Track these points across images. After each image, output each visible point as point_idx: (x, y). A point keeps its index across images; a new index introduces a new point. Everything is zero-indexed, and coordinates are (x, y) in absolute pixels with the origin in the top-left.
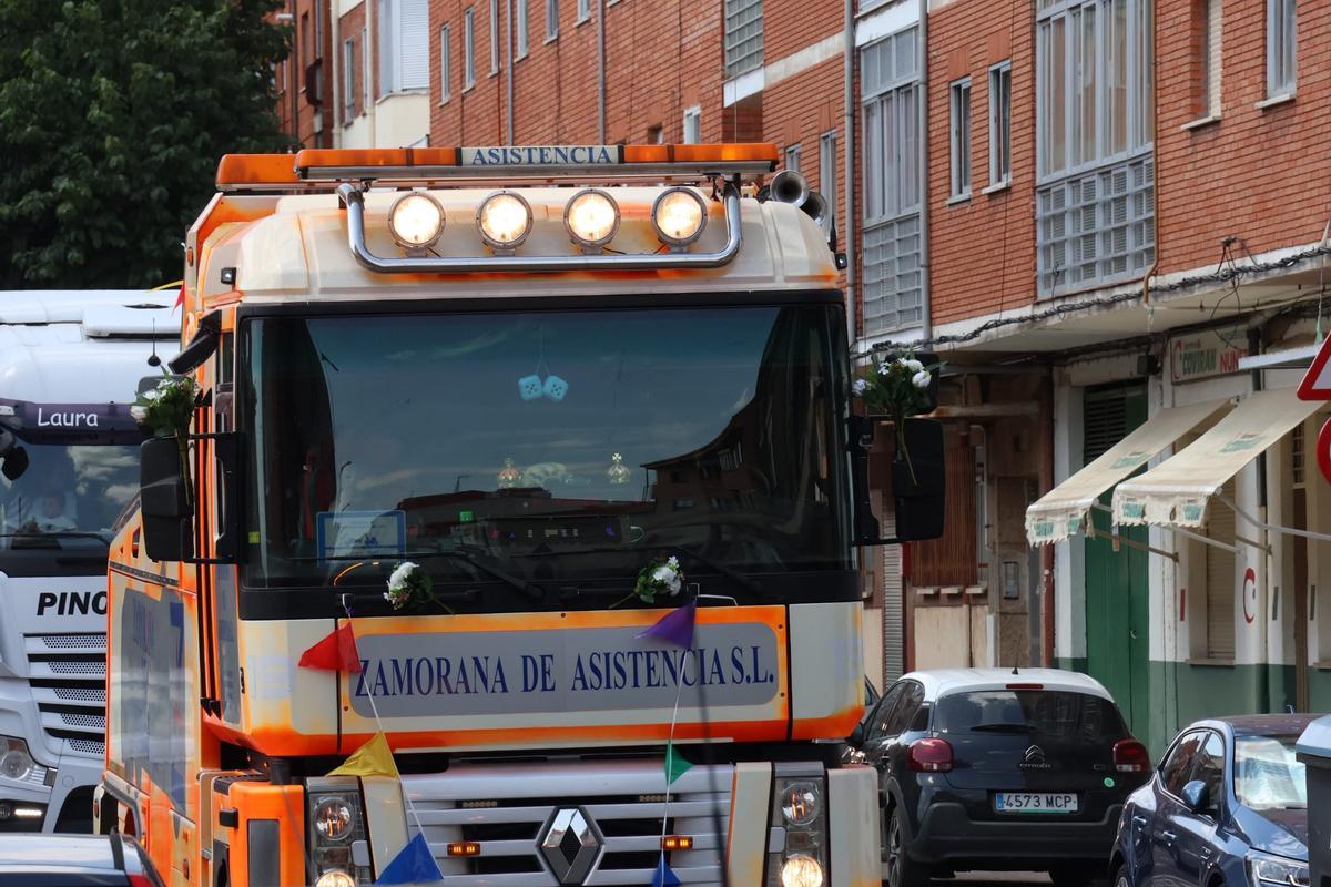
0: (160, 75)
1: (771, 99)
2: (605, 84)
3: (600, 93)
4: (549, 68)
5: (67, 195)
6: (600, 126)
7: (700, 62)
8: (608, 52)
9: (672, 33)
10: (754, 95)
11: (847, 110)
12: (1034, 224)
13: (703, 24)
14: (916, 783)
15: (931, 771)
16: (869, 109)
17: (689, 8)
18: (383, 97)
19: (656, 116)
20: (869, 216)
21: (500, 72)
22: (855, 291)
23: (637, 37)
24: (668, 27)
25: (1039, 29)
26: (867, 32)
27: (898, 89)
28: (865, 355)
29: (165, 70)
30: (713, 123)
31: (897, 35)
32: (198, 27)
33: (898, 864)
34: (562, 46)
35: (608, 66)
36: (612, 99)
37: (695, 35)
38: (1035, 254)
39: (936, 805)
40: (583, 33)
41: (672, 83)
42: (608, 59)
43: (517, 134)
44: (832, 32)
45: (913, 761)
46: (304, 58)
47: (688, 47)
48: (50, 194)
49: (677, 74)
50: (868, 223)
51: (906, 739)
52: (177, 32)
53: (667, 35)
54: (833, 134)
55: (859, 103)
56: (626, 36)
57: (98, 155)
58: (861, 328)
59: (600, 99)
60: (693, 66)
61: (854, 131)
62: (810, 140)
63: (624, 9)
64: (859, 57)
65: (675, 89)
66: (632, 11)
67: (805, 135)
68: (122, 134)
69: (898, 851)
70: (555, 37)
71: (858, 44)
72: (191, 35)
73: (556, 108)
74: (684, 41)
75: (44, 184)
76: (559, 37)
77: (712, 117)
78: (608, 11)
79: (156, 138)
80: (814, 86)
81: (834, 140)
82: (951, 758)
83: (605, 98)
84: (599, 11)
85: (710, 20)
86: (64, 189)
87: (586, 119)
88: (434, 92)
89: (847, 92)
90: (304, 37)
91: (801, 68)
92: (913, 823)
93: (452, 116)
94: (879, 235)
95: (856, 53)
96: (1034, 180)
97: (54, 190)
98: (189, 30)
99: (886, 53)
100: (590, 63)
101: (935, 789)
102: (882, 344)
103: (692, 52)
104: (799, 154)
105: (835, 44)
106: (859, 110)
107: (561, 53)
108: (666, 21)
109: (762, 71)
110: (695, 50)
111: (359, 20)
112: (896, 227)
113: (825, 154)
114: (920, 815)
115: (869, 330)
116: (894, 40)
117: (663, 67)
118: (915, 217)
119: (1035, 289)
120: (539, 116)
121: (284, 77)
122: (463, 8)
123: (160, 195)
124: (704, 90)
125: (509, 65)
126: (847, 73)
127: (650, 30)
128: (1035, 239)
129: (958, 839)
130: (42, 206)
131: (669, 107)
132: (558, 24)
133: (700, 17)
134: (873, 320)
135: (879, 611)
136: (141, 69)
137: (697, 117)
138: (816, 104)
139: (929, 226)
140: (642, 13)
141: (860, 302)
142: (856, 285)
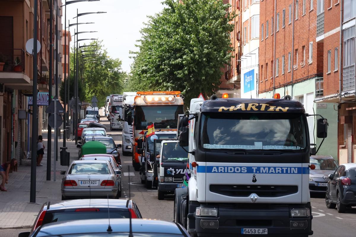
0: (206, 34)
1: (325, 41)
2: (294, 37)
3: (293, 39)
4: (283, 33)
5: (185, 59)
6: (293, 46)
7: (313, 32)
8: (295, 30)
9: (307, 26)
10: (322, 40)
11: (340, 43)
13: (314, 24)
14: (343, 187)
15: (346, 185)
16: (345, 43)
17: (311, 21)
18: (252, 39)
19: (304, 44)
20: (344, 66)
21: (273, 34)
22: (341, 82)
23: (301, 27)
24: (307, 25)
26: (345, 27)
27: (351, 39)
28: (343, 95)
29: (207, 33)
30: (315, 45)
31: (351, 27)
32: (214, 23)
33: (339, 204)
34: (285, 29)
35: (295, 33)
36: (295, 40)
37: (312, 26)
39: (347, 192)
40: (290, 26)
41: (307, 37)
42: (295, 32)
43: (276, 47)
44: (338, 27)
45: (342, 183)
46: (237, 31)
47: (311, 29)
49: (308, 35)
50: (344, 67)
51: (341, 178)
52: (210, 25)
53: (306, 27)
54: (337, 48)
55: (343, 42)
56: (298, 27)
57: (192, 51)
58: (342, 89)
59: (293, 40)
60: (312, 33)
61: (342, 47)
62: (333, 49)
63: (298, 21)
64: (343, 32)
65: (308, 38)
66: (300, 22)
67: (332, 48)
68: (197, 47)
69: (339, 202)
70: (284, 27)
71: (343, 29)
72: (213, 25)
73: (284, 42)
74: (310, 28)
75: (181, 57)
76: (285, 27)
77: (315, 44)
78: (295, 22)
79: (205, 48)
80: (334, 38)
81: (338, 49)
82: (351, 182)
83: (294, 40)
84: (293, 22)
85: (315, 23)
87: (290, 44)
88: (260, 39)
90: (237, 26)
91: (332, 34)
92: (342, 196)
93: (264, 43)
94: (346, 70)
95: (343, 31)
98: (213, 24)
99: (349, 31)
100: (291, 32)
101: (347, 189)
102: (346, 93)
103: (311, 30)
104: (331, 52)
105: (338, 29)
106: (343, 43)
107: (285, 30)
108: (306, 24)
109: (324, 35)
110: (312, 30)
111: (247, 23)
112: (350, 68)
113: (336, 52)
114: (344, 194)
115: (344, 90)
116: (350, 28)
117: (305, 33)
118: (353, 66)
120: (281, 44)
121: (232, 35)
122: (266, 20)
123: (205, 60)
124: (314, 38)
125: (275, 33)
126: (340, 35)
127: (303, 26)
129: (352, 199)
130: (180, 61)
131: (306, 42)
132: (285, 24)
133: (313, 23)
134: (345, 88)
135: (347, 149)
136: (202, 32)
137: (312, 44)
138: (334, 42)
140: (302, 22)
141: (342, 84)
142: (342, 80)
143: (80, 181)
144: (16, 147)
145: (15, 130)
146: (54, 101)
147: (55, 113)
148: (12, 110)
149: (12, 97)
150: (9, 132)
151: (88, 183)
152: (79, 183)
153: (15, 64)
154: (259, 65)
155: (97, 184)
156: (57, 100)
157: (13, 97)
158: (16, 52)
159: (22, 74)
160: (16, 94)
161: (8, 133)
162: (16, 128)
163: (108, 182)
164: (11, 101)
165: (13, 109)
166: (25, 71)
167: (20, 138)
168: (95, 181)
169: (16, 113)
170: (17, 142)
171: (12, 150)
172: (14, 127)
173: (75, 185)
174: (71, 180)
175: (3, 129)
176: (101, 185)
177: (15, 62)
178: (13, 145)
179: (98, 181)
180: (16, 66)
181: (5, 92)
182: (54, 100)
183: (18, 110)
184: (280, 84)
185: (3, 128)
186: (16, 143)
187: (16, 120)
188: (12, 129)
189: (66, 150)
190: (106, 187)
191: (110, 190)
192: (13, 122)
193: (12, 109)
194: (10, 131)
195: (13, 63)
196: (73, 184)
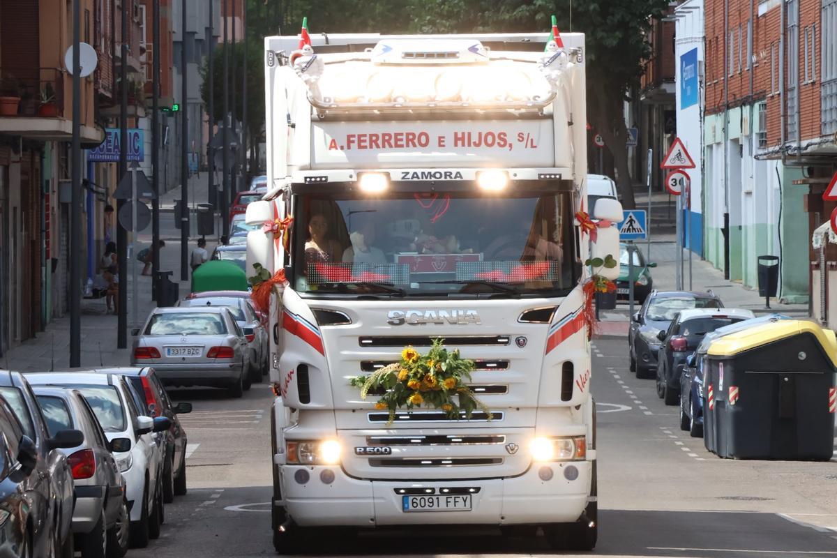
10: (764, 14)
12: (820, 100)
25: (823, 10)
38: (820, 114)
48: (533, 7)
58: (788, 137)
86: (540, 5)
89: (781, 24)
95: (786, 4)
96: (820, 80)
97: (535, 5)
106: (787, 32)
119: (821, 130)
126: (782, 14)
128: (821, 107)
139: (799, 93)
141: (786, 124)
142: (785, 116)
143: (166, 349)
144: (53, 270)
145: (51, 230)
146: (131, 172)
147: (134, 198)
148: (42, 188)
149: (42, 158)
150: (35, 238)
151: (182, 351)
152: (165, 353)
153: (43, 100)
154: (705, 38)
155: (200, 355)
156: (138, 169)
157: (44, 158)
158: (45, 75)
159: (57, 121)
160: (52, 148)
161: (33, 243)
162: (54, 228)
163: (222, 349)
164: (39, 168)
165: (44, 184)
166: (65, 111)
167: (65, 248)
168: (195, 348)
169: (54, 192)
170: (57, 260)
171: (44, 279)
172: (48, 225)
173: (155, 356)
174: (148, 346)
175: (22, 235)
176: (208, 356)
177: (43, 95)
178: (46, 266)
179: (201, 349)
180: (44, 104)
181: (24, 149)
182: (130, 169)
183: (59, 183)
184: (735, 98)
185: (21, 231)
186: (54, 262)
187: (53, 208)
188: (42, 231)
189: (170, 277)
190: (218, 360)
191: (227, 365)
192: (44, 212)
193: (41, 184)
194: (37, 236)
195: (39, 98)
196: (152, 354)
